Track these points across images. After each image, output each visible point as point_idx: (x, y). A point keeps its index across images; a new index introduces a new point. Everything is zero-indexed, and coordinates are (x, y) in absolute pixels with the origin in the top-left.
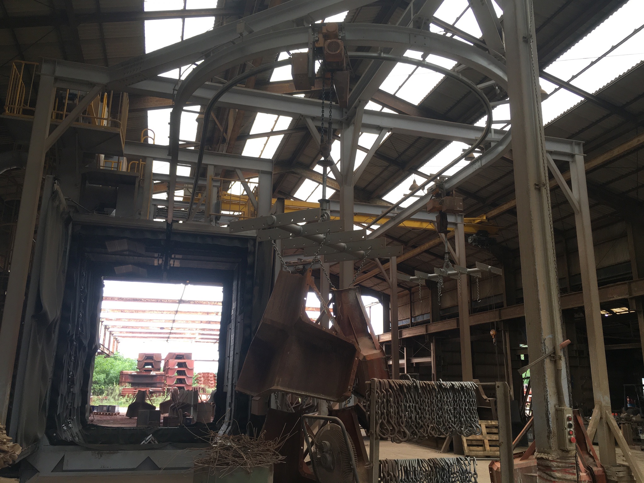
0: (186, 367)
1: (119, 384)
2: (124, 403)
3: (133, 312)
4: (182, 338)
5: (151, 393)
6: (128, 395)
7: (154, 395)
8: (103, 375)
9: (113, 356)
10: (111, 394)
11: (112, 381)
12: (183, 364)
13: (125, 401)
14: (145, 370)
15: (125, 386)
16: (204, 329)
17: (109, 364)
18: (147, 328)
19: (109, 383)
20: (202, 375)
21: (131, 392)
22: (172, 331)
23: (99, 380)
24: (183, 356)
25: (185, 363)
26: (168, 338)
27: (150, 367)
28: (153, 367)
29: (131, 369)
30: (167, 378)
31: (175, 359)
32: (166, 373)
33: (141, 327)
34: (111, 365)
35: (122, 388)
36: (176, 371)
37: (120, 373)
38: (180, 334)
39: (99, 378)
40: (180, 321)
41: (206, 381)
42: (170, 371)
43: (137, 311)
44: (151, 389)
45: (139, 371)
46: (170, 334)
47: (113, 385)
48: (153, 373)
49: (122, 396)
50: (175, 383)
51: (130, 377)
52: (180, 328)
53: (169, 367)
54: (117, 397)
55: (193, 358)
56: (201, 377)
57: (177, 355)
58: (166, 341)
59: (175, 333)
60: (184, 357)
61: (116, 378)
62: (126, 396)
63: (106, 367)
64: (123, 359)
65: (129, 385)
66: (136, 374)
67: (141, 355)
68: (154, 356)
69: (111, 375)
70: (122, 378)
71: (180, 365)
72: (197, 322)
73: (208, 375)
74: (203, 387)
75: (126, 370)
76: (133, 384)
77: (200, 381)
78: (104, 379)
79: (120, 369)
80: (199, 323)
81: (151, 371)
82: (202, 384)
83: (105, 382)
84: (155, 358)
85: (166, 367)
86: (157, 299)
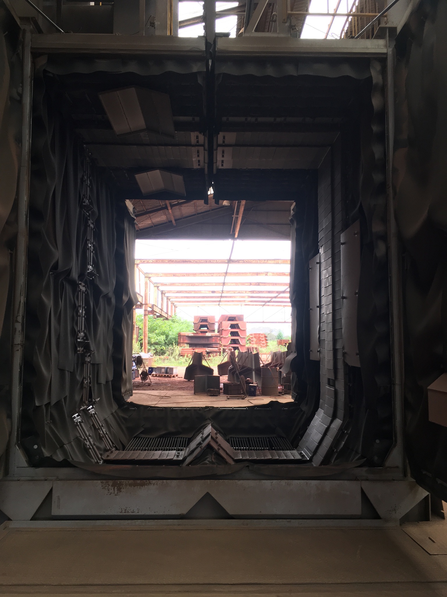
0: (238, 328)
1: (178, 345)
2: (184, 363)
3: (184, 276)
4: (233, 301)
5: (208, 353)
6: (187, 355)
7: (211, 355)
8: (162, 336)
9: (172, 319)
10: (171, 354)
11: (172, 342)
12: (235, 325)
13: (185, 360)
14: (201, 332)
15: (184, 347)
16: (253, 292)
17: (167, 326)
18: (199, 292)
19: (170, 344)
20: (254, 335)
21: (190, 353)
22: (223, 295)
23: (160, 341)
24: (235, 318)
25: (237, 324)
26: (220, 302)
27: (206, 329)
28: (208, 329)
29: (188, 330)
30: (222, 339)
31: (228, 321)
32: (220, 334)
33: (194, 291)
34: (169, 327)
35: (181, 348)
36: (230, 332)
37: (178, 334)
38: (230, 297)
39: (160, 339)
40: (230, 284)
41: (257, 342)
42: (224, 332)
43: (188, 275)
44: (208, 350)
45: (195, 332)
46: (221, 298)
47: (173, 346)
48: (208, 334)
49: (182, 356)
50: (230, 344)
51: (187, 338)
52: (231, 291)
53: (223, 328)
54: (177, 357)
55: (245, 320)
56: (253, 338)
57: (230, 317)
58: (218, 305)
59: (226, 297)
60: (237, 319)
61: (175, 339)
62: (186, 356)
63: (165, 329)
64: (181, 322)
65: (187, 346)
66: (193, 335)
67: (195, 318)
68: (208, 319)
69: (170, 337)
70: (179, 339)
71: (232, 326)
72: (247, 284)
73: (259, 335)
74: (256, 347)
75: (183, 332)
76: (191, 345)
77: (252, 341)
78: (164, 341)
79: (178, 331)
80: (248, 285)
81: (206, 332)
82: (254, 344)
83: (166, 343)
84: (209, 321)
85: (220, 328)
86: (206, 260)
